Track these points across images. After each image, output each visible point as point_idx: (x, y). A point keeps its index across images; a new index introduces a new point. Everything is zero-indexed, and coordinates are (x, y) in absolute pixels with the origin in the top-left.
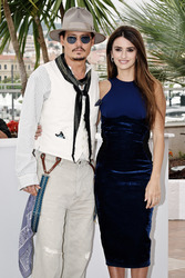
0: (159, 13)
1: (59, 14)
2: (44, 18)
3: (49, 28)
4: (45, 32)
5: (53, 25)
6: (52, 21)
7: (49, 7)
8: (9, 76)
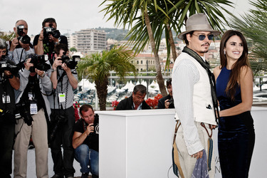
0: (257, 21)
1: (184, 23)
2: (173, 26)
3: (177, 33)
4: (174, 37)
5: (180, 31)
6: (179, 28)
7: (177, 17)
8: (144, 68)
